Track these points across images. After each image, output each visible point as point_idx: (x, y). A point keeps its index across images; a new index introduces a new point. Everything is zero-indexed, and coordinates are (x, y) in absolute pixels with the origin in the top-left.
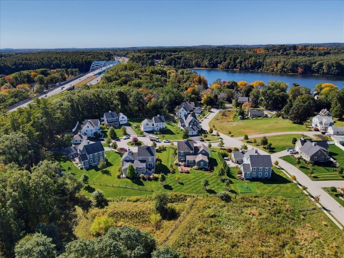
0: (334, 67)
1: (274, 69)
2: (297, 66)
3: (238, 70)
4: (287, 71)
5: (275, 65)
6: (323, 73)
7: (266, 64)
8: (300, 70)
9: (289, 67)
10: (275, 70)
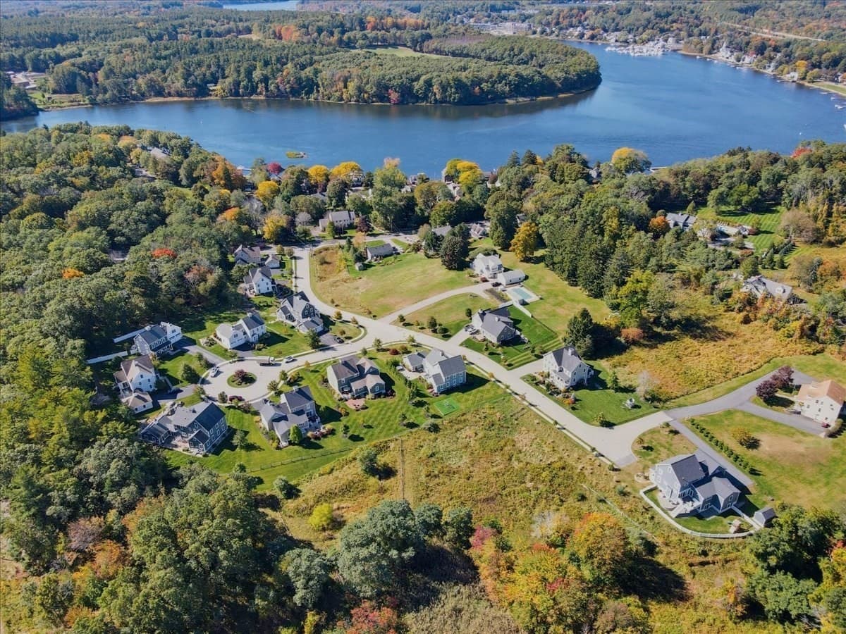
0: (451, 87)
1: (342, 93)
2: (387, 88)
3: (262, 97)
4: (369, 98)
5: (341, 85)
6: (436, 100)
7: (323, 84)
8: (394, 96)
9: (371, 89)
10: (344, 96)
